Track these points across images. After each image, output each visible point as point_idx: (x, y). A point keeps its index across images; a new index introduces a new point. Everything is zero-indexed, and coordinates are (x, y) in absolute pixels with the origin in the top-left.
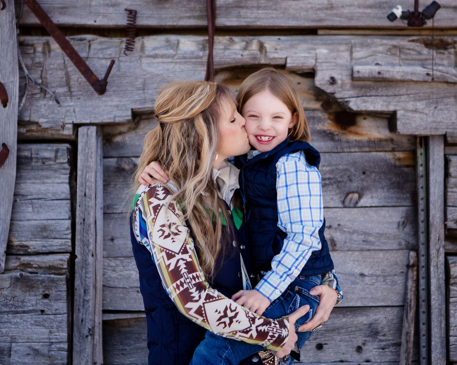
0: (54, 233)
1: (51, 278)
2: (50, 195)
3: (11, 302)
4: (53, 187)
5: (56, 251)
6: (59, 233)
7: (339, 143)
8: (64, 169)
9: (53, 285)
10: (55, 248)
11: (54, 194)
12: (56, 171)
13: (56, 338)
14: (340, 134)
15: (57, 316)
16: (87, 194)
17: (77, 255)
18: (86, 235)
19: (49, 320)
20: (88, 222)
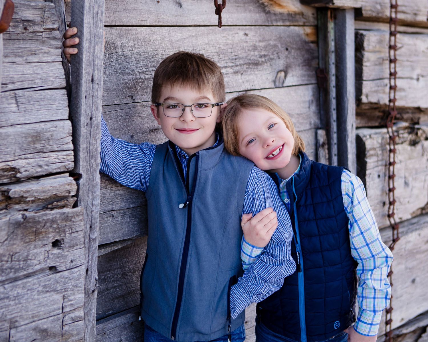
0: (51, 143)
1: (64, 213)
2: (39, 83)
3: (8, 265)
4: (42, 69)
5: (55, 171)
6: (57, 142)
7: (269, 14)
8: (55, 39)
9: (68, 224)
10: (54, 166)
11: (45, 80)
12: (43, 42)
13: (72, 305)
14: (269, 5)
15: (73, 270)
16: (95, 78)
17: (83, 174)
18: (94, 142)
19: (63, 280)
20: (96, 122)
